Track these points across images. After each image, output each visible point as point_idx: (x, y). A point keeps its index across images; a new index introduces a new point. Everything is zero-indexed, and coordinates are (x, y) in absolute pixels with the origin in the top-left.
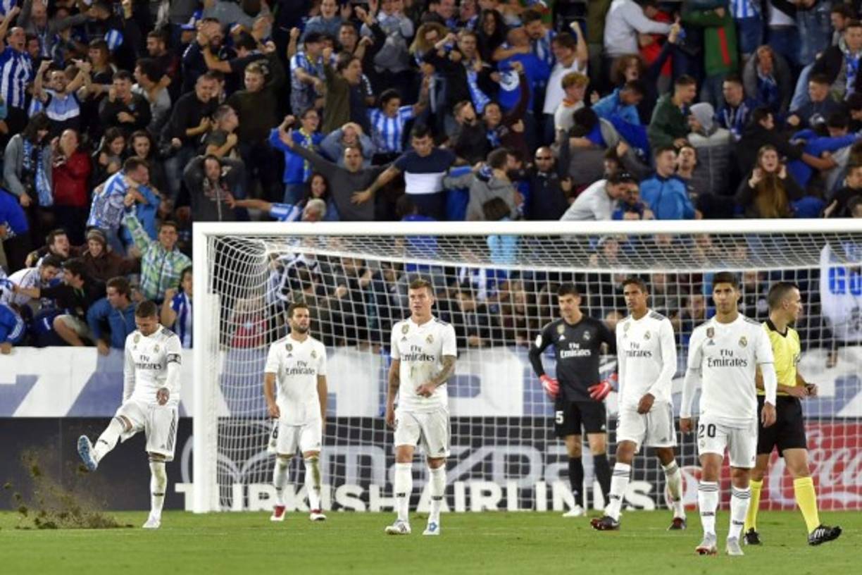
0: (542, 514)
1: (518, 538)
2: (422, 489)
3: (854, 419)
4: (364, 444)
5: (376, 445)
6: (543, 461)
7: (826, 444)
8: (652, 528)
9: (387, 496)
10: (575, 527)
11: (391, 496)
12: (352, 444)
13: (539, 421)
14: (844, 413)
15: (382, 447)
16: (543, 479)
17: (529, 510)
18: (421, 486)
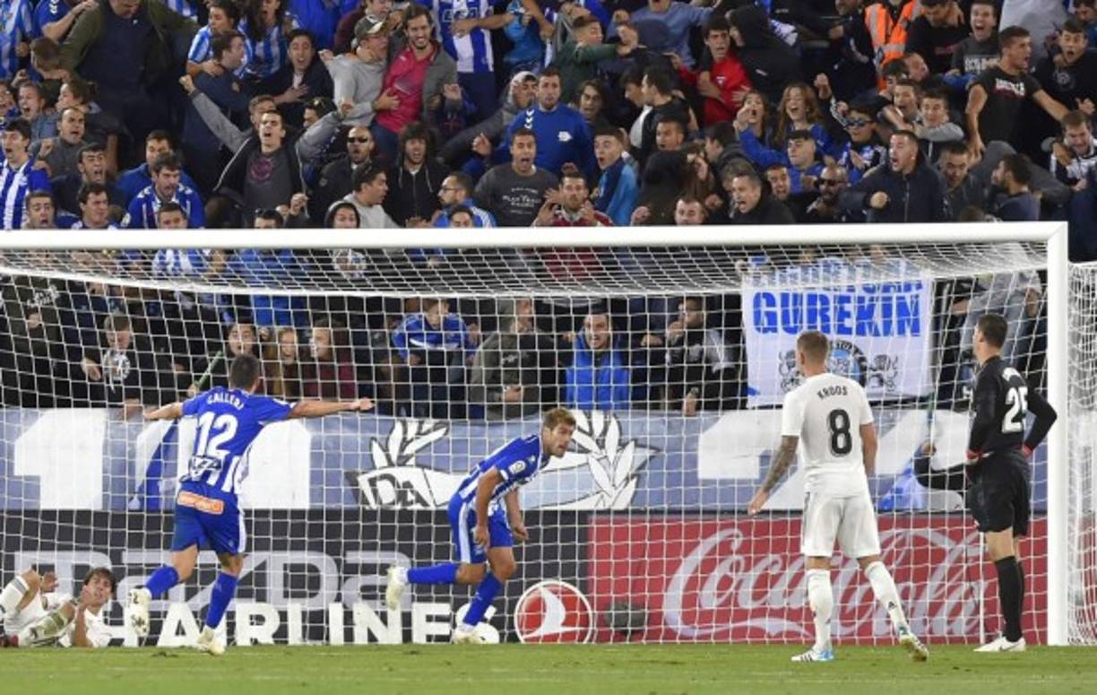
0: (337, 648)
1: (304, 684)
2: (166, 613)
3: (783, 513)
4: (78, 549)
5: (95, 550)
6: (339, 571)
7: (744, 549)
8: (496, 670)
9: (113, 623)
10: (385, 669)
11: (121, 623)
12: (61, 548)
13: (333, 514)
14: (771, 504)
15: (105, 551)
16: (338, 599)
17: (319, 643)
18: (163, 609)
